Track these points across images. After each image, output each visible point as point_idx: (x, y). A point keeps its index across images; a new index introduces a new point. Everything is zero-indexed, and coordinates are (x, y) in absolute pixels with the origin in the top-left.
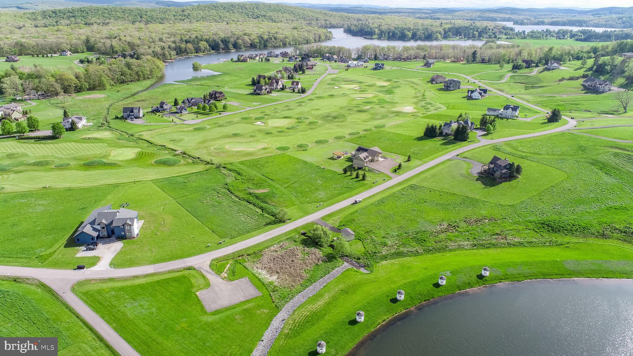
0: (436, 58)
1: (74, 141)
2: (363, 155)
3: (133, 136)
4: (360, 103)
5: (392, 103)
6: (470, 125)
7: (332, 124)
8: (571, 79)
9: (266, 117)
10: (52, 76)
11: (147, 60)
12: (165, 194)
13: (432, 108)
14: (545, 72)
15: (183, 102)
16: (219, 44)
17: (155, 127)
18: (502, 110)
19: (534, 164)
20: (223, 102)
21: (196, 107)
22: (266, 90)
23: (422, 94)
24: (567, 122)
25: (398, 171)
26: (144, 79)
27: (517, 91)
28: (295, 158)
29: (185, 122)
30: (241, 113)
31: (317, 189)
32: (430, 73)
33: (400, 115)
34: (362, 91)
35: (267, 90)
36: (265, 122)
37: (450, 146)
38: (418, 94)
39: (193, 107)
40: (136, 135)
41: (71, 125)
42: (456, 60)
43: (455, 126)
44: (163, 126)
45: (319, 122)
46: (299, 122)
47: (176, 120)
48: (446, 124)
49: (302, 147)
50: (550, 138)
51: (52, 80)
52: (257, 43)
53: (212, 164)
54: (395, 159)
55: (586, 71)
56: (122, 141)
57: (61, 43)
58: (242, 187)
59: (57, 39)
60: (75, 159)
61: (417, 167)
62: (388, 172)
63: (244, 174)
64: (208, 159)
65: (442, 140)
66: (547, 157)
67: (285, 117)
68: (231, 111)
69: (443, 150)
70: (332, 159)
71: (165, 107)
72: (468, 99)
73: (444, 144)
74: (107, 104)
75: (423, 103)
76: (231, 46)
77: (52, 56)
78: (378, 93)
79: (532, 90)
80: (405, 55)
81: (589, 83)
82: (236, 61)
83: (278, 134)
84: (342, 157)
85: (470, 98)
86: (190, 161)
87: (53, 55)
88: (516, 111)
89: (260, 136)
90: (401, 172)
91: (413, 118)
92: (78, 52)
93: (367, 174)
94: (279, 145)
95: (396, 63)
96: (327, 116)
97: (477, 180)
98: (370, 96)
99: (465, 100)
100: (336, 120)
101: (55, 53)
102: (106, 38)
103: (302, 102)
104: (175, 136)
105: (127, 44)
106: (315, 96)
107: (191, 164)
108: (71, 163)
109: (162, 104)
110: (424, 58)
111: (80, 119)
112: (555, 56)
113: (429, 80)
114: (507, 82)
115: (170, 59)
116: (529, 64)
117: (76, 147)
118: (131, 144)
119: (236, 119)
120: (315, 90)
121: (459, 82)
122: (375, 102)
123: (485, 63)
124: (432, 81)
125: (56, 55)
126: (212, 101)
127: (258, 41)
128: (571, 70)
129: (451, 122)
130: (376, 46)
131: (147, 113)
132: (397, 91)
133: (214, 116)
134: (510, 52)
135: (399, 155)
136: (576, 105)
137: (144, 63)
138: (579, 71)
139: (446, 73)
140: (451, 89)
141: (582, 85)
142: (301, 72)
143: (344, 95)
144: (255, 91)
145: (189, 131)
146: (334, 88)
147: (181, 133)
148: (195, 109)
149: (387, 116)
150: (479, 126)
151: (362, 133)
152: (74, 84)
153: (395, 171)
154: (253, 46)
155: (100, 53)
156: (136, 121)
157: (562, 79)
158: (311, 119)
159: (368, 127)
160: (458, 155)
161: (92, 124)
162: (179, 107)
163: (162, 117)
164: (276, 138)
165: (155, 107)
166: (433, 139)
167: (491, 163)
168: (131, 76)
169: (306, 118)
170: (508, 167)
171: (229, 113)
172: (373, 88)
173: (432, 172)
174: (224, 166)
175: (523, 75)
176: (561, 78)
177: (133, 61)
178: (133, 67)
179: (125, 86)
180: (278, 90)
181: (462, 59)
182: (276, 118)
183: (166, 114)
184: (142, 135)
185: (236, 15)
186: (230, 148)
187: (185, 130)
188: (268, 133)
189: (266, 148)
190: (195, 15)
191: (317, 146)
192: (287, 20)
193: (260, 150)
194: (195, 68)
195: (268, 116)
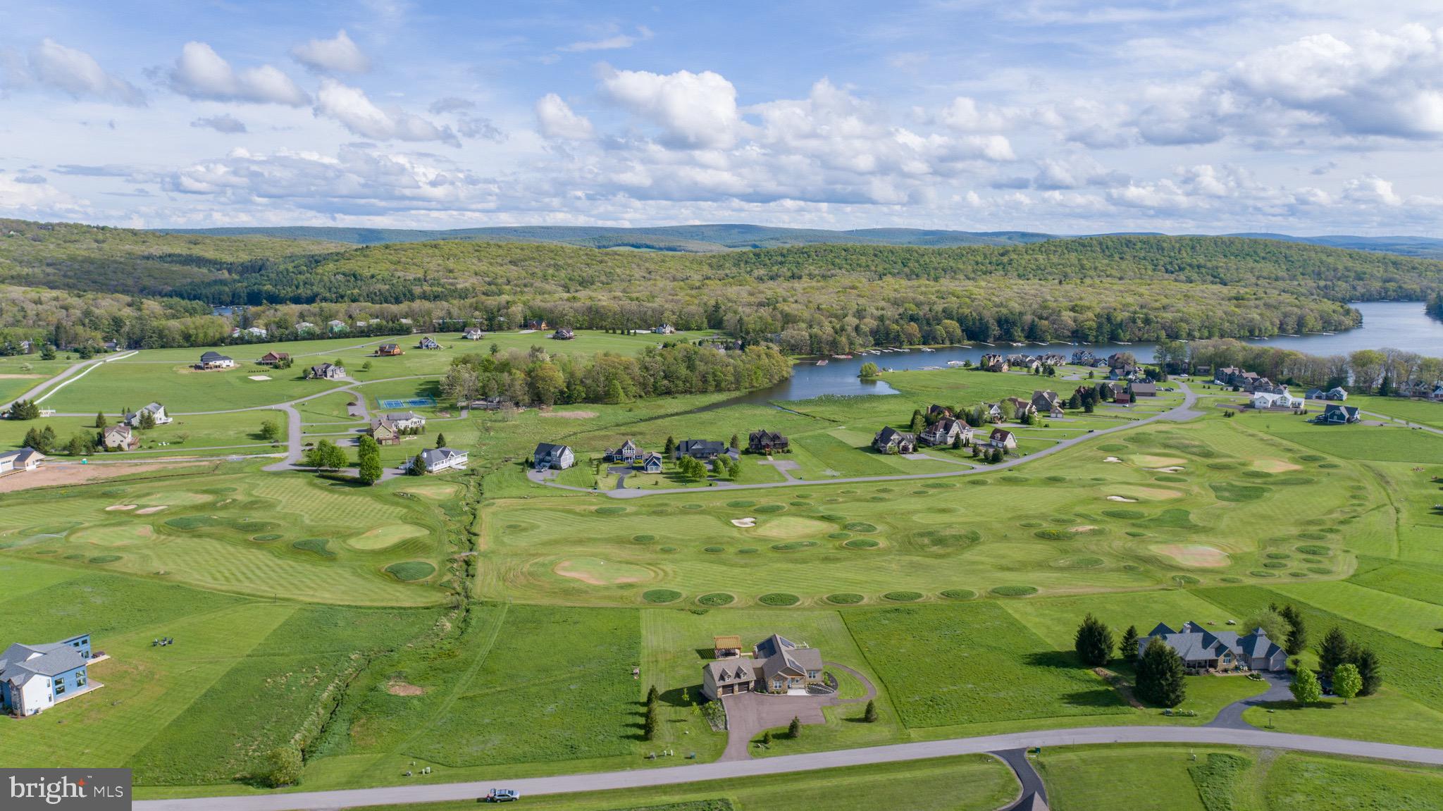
3: (477, 503)
7: (904, 558)
15: (678, 448)
16: (987, 328)
22: (900, 442)
23: (1345, 518)
25: (772, 743)
29: (611, 492)
30: (759, 489)
34: (1166, 479)
35: (903, 444)
37: (1077, 710)
38: (1335, 516)
40: (483, 504)
41: (414, 464)
45: (884, 544)
47: (609, 483)
52: (1090, 329)
54: (838, 703)
57: (664, 311)
61: (852, 747)
62: (745, 736)
63: (467, 637)
65: (1106, 679)
67: (824, 518)
68: (746, 481)
71: (626, 452)
76: (1018, 333)
82: (977, 369)
87: (640, 332)
90: (773, 750)
92: (688, 329)
96: (927, 534)
101: (644, 329)
107: (432, 587)
109: (622, 446)
111: (450, 456)
115: (849, 354)
118: (440, 519)
119: (715, 504)
120: (1034, 460)
122: (1140, 517)
125: (643, 332)
127: (1094, 325)
131: (592, 460)
132: (1280, 493)
135: (880, 692)
142: (1082, 409)
143: (1093, 483)
144: (876, 442)
146: (1100, 460)
153: (765, 740)
156: (549, 475)
158: (876, 534)
161: (465, 467)
166: (1078, 671)
168: (687, 382)
169: (867, 530)
171: (732, 486)
172: (1220, 475)
174: (472, 606)
180: (943, 448)
182: (803, 516)
183: (616, 470)
184: (494, 504)
185: (1124, 265)
186: (564, 569)
187: (578, 509)
188: (712, 550)
189: (631, 586)
190: (1023, 262)
191: (750, 607)
192: (1258, 278)
193: (607, 588)
194: (866, 379)
195: (793, 509)
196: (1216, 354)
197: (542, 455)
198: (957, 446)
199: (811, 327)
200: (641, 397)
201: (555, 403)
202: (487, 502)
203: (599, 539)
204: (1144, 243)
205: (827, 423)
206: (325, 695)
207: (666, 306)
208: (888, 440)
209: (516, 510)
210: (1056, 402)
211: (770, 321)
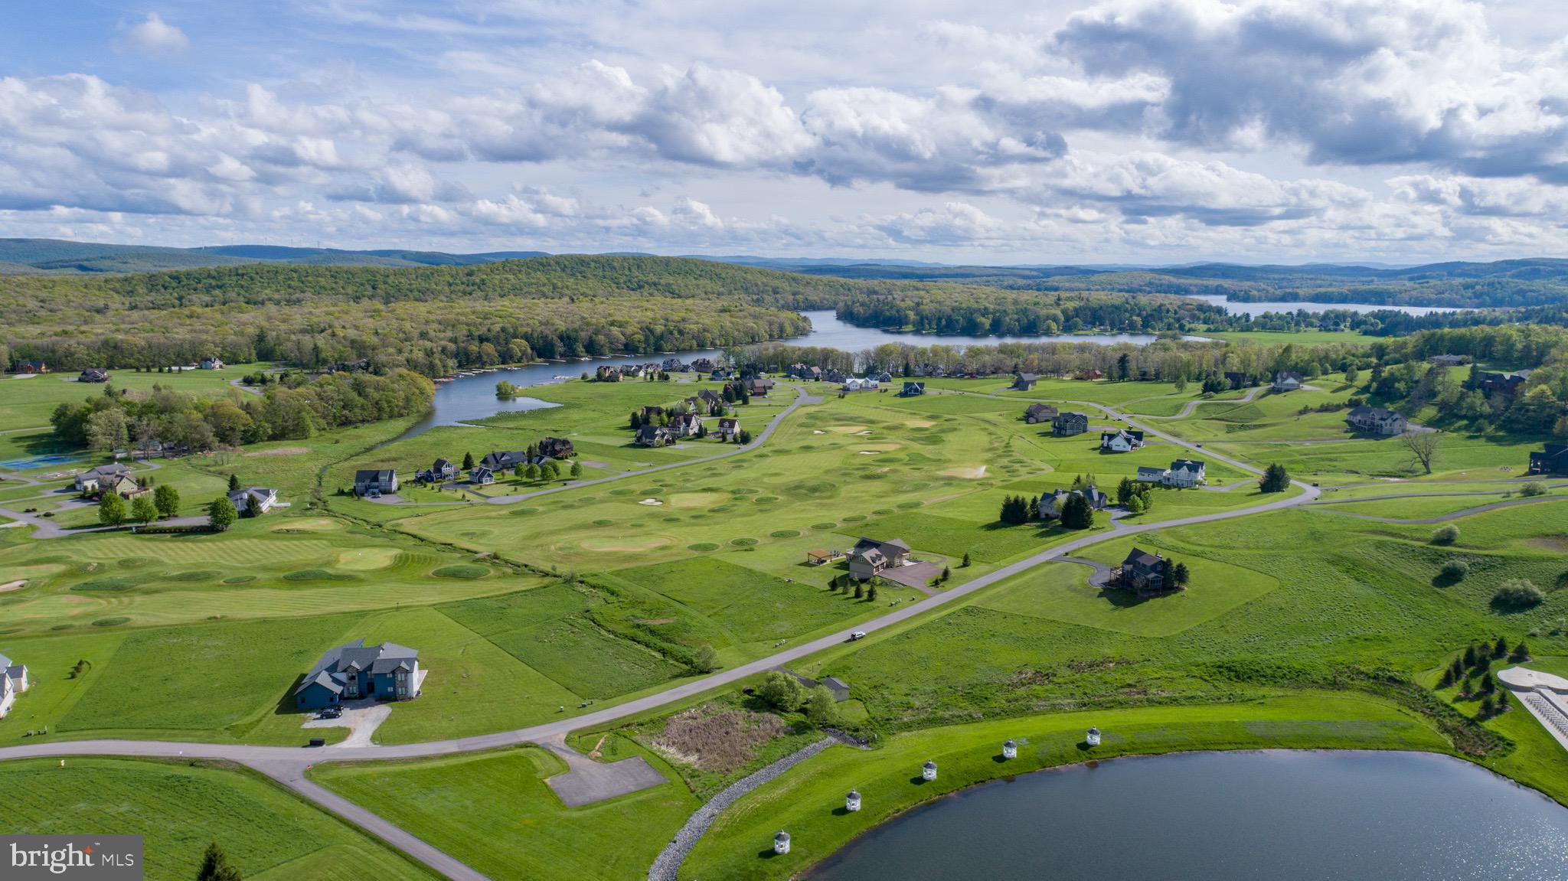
0: (1040, 372)
1: (255, 537)
2: (869, 554)
3: (380, 526)
4: (869, 461)
5: (939, 460)
6: (1096, 498)
7: (808, 502)
8: (1325, 409)
9: (665, 489)
10: (196, 408)
11: (400, 376)
12: (464, 629)
13: (1023, 470)
14: (1271, 396)
15: (485, 461)
16: (553, 345)
17: (426, 510)
18: (1169, 471)
19: (1217, 566)
20: (571, 462)
21: (512, 472)
22: (663, 436)
23: (1004, 444)
24: (1303, 491)
25: (942, 584)
26: (391, 417)
27: (1210, 436)
28: (728, 565)
29: (489, 501)
30: (610, 482)
31: (775, 618)
32: (1023, 401)
33: (954, 483)
34: (874, 438)
35: (665, 438)
36: (662, 498)
37: (1052, 538)
38: (996, 445)
39: (505, 471)
40: (388, 526)
41: (248, 505)
42: (1085, 375)
43: (1062, 499)
44: (443, 508)
45: (780, 498)
46: (736, 499)
47: (469, 496)
48: (1046, 496)
49: (744, 545)
50: (1257, 519)
51: (197, 415)
52: (639, 342)
53: (555, 576)
54: (936, 564)
55: (1357, 393)
56: (358, 536)
57: (202, 343)
58: (620, 615)
59: (194, 335)
60: (265, 569)
61: (981, 575)
62: (923, 585)
63: (624, 592)
64: (547, 567)
65: (1038, 527)
66: (1247, 552)
67: (705, 490)
68: (587, 478)
69: (1038, 545)
70: (807, 564)
71: (445, 470)
72: (1102, 453)
73: (1042, 535)
74: (315, 467)
75: (1005, 461)
76: (580, 349)
77: (180, 370)
78: (909, 442)
79: (1242, 434)
80: (973, 366)
81: (1359, 417)
82: (593, 381)
83: (693, 521)
84: (828, 561)
85: (1106, 450)
86: (510, 571)
87: (183, 368)
88: (1197, 471)
89: (652, 525)
90: (947, 586)
91: (980, 488)
92: (237, 362)
93: (878, 590)
94: (693, 541)
95: (953, 382)
96: (796, 488)
97: (1101, 595)
98: (890, 448)
99: (1096, 455)
100: (817, 494)
101: (187, 365)
102: (303, 331)
103: (743, 461)
104: (471, 527)
105: (348, 343)
106: (771, 448)
107: (510, 576)
108: (259, 576)
109: (439, 464)
110: (1015, 370)
111: (267, 493)
112: (1297, 364)
113: (1021, 415)
114: (1190, 419)
115: (445, 377)
116: (1238, 381)
117: (264, 548)
118: (378, 541)
119: (601, 495)
120: (768, 438)
121: (1085, 418)
122: (901, 460)
123: (1147, 380)
124: (1029, 417)
125: (189, 368)
126: (547, 459)
127: (642, 338)
128: (1326, 392)
129: (1056, 492)
130: (906, 346)
131: (407, 482)
132: (950, 437)
133: (552, 488)
134: (1201, 358)
135: (947, 557)
136: (1331, 460)
137: (393, 382)
138: (1342, 393)
139: (1059, 402)
140: (1069, 432)
141: (1346, 421)
142: (740, 402)
143: (835, 446)
144: (639, 439)
145: (500, 517)
146: (812, 433)
147: (484, 521)
148: (510, 475)
149: (926, 486)
150: (1116, 502)
151: (870, 518)
152: (244, 425)
153: (936, 583)
154: (630, 348)
155: (286, 365)
156: (384, 499)
157: (1305, 411)
158: (762, 493)
159: (885, 507)
160: (1067, 554)
161: (289, 504)
162: (475, 470)
163: (440, 490)
164: (687, 529)
165: (423, 471)
166: (1019, 527)
167: (1127, 562)
168: (364, 409)
169: (752, 492)
170: (1159, 568)
171: (584, 483)
172: (899, 433)
173: (1011, 584)
174: (581, 579)
175: (1223, 404)
176: (1301, 408)
177: (368, 377)
178: (368, 390)
179: (350, 431)
180: (688, 438)
181: (1098, 372)
182: (687, 492)
183: (448, 486)
184: (401, 524)
185: (591, 283)
188: (669, 520)
189: (666, 547)
190: (497, 282)
191: (774, 541)
192: (706, 293)
193: (654, 551)
194: (503, 395)
195: (668, 489)
196: (775, 355)
197: (367, 482)
198: (701, 434)
207: (202, 337)
210: (718, 397)
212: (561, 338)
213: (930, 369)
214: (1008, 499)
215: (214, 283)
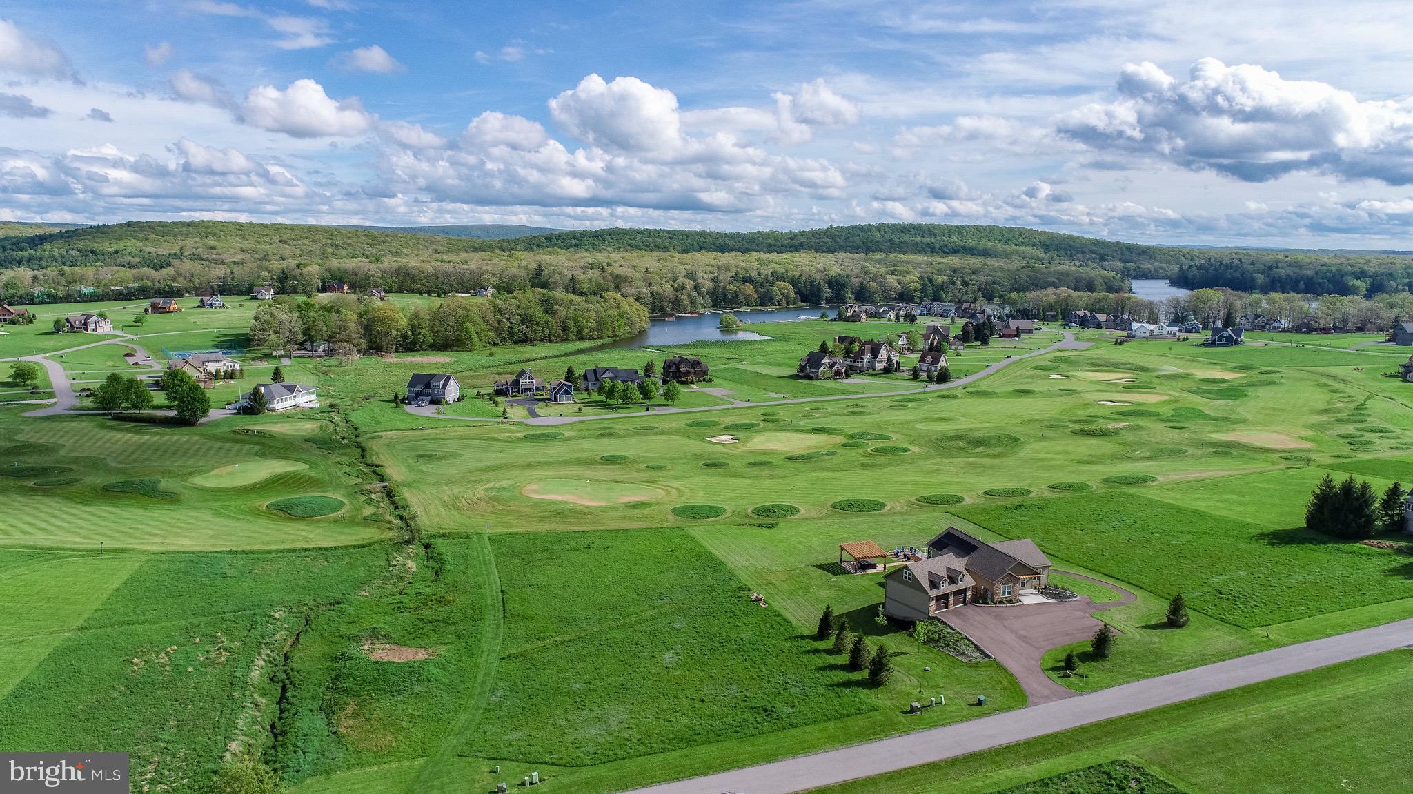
2: (930, 565)
4: (1105, 413)
5: (1225, 419)
7: (955, 460)
9: (761, 424)
13: (1383, 443)
15: (584, 378)
20: (697, 387)
22: (832, 366)
23: (1353, 406)
25: (1082, 668)
29: (529, 420)
30: (709, 411)
33: (1236, 451)
34: (1132, 387)
35: (835, 368)
36: (744, 437)
38: (1340, 405)
40: (365, 437)
45: (917, 449)
46: (845, 445)
49: (769, 515)
54: (1103, 608)
65: (1398, 551)
67: (816, 431)
70: (832, 567)
71: (524, 382)
73: (1405, 572)
75: (1348, 429)
77: (455, 295)
78: (1187, 395)
80: (1329, 322)
82: (837, 320)
83: (742, 469)
86: (367, 513)
87: (458, 294)
89: (679, 469)
90: (1094, 678)
91: (1284, 465)
94: (697, 501)
95: (1293, 335)
96: (956, 438)
98: (1153, 399)
100: (978, 450)
101: (466, 292)
102: (579, 267)
106: (970, 390)
107: (352, 522)
109: (521, 375)
110: (1393, 325)
111: (292, 389)
113: (1393, 371)
119: (671, 425)
120: (983, 378)
122: (1158, 414)
124: (1408, 370)
131: (480, 395)
132: (1259, 392)
133: (626, 413)
135: (1134, 591)
142: (978, 342)
143: (1066, 392)
144: (802, 370)
148: (595, 394)
149: (1180, 451)
151: (1037, 495)
153: (1067, 665)
154: (904, 298)
156: (432, 411)
158: (895, 441)
159: (1079, 479)
162: (554, 384)
164: (716, 481)
165: (501, 383)
166: (1350, 547)
168: (547, 327)
169: (881, 437)
171: (673, 410)
172: (1177, 383)
178: (557, 307)
179: (522, 347)
180: (874, 372)
182: (789, 431)
183: (519, 402)
184: (380, 437)
186: (535, 492)
187: (501, 436)
188: (714, 465)
189: (643, 505)
191: (827, 516)
193: (614, 508)
194: (726, 329)
195: (770, 425)
196: (1057, 302)
197: (418, 388)
198: (889, 370)
199: (650, 285)
200: (495, 344)
201: (396, 352)
202: (368, 436)
203: (552, 463)
204: (917, 229)
205: (724, 361)
206: (256, 674)
207: (485, 268)
208: (819, 365)
209: (417, 441)
210: (951, 336)
211: (602, 281)
212: (830, 283)
213: (1261, 321)
214: (1328, 483)
215: (574, 242)
